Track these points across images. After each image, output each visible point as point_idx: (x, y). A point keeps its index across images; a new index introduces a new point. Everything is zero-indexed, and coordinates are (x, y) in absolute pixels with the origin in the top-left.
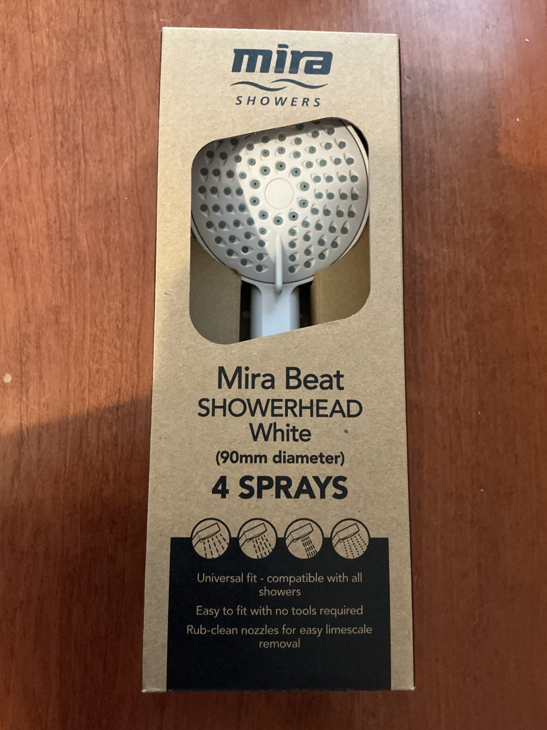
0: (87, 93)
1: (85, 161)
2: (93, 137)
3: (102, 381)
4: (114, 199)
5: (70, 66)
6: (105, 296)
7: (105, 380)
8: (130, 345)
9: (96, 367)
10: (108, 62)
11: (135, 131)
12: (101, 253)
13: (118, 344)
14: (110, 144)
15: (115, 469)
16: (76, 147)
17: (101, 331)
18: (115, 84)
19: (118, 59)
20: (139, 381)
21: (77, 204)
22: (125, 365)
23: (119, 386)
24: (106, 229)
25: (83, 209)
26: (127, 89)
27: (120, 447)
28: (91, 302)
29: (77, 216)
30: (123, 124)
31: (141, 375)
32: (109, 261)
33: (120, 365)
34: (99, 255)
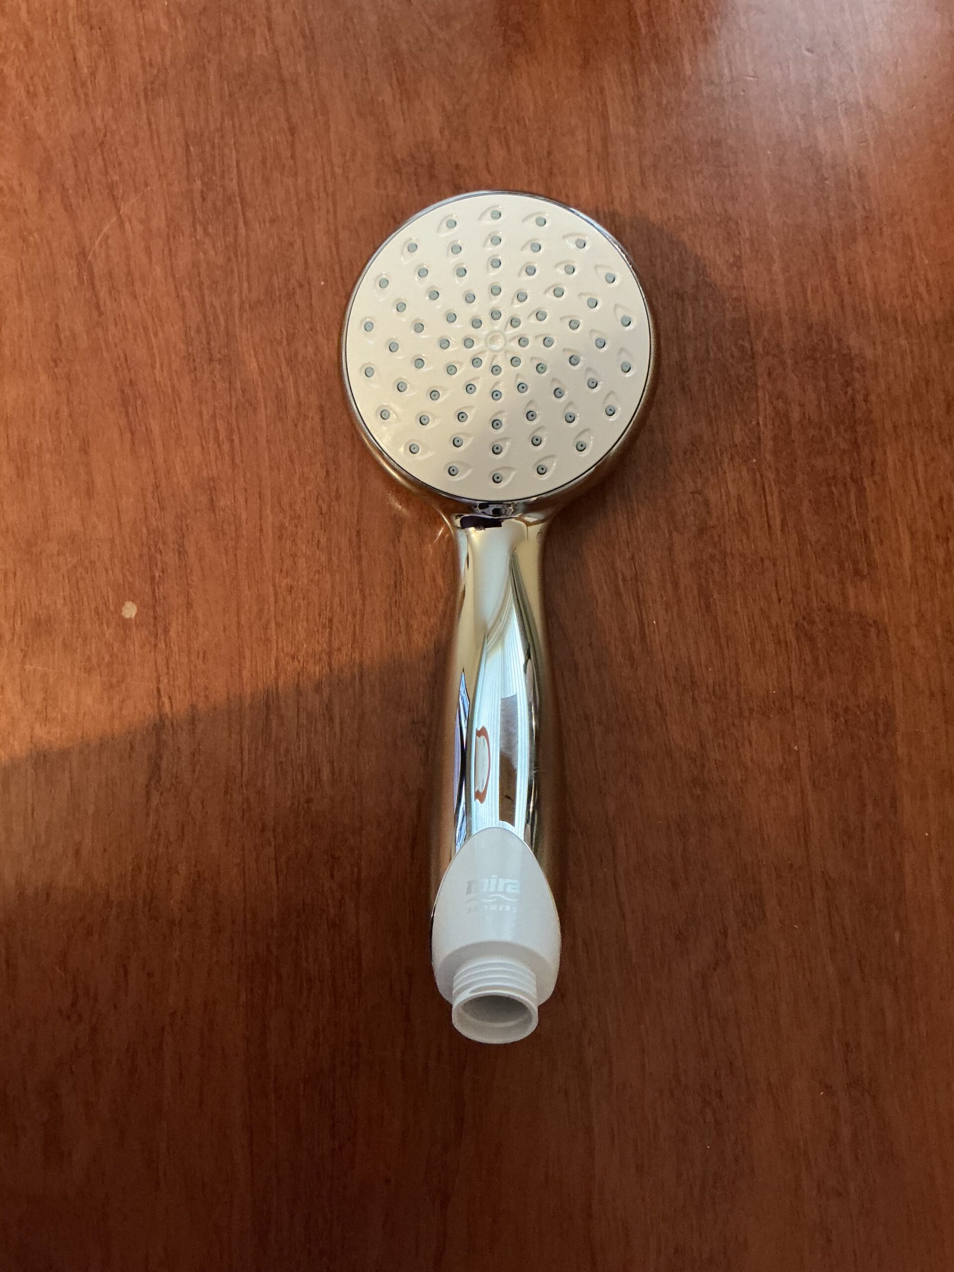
0: (242, 107)
1: (246, 223)
2: (258, 181)
3: (300, 606)
4: (301, 286)
5: (209, 62)
6: (295, 455)
7: (303, 603)
8: (344, 542)
9: (287, 584)
10: (276, 51)
11: (332, 165)
12: (283, 381)
13: (323, 541)
14: (288, 192)
15: (332, 763)
16: (229, 200)
17: (292, 518)
18: (290, 88)
19: (293, 46)
20: (364, 604)
21: (236, 298)
22: (338, 576)
23: (328, 614)
24: (291, 339)
25: (247, 306)
26: (312, 95)
27: (337, 721)
28: (271, 468)
29: (237, 321)
30: (310, 156)
31: (367, 592)
32: (298, 394)
33: (328, 576)
34: (280, 386)
